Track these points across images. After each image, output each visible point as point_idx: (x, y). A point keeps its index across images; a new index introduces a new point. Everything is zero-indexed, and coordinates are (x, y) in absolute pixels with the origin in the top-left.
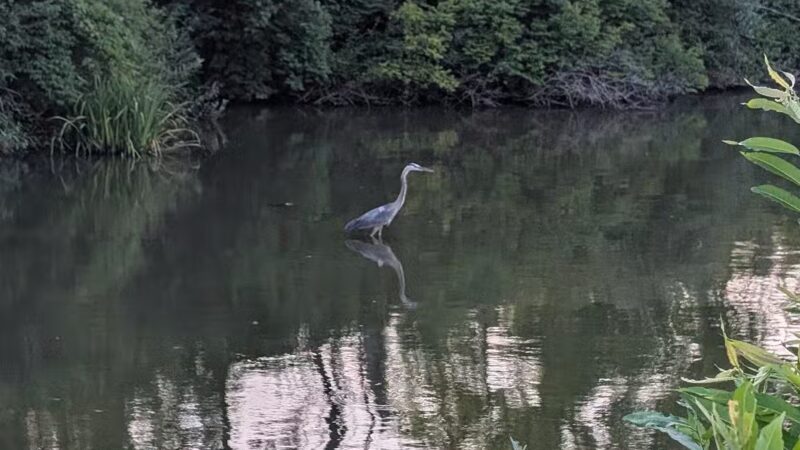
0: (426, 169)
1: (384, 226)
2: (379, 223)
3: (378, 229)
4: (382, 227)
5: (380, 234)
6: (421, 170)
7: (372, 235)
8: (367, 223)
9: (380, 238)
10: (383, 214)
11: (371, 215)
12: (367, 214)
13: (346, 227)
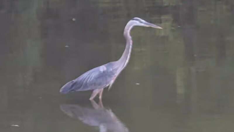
0: (154, 26)
1: (106, 89)
2: (100, 84)
3: (98, 91)
4: (102, 89)
5: (100, 97)
6: (147, 26)
7: (91, 99)
8: (86, 85)
9: (101, 102)
10: (104, 75)
11: (90, 75)
12: (85, 75)
13: (61, 91)
